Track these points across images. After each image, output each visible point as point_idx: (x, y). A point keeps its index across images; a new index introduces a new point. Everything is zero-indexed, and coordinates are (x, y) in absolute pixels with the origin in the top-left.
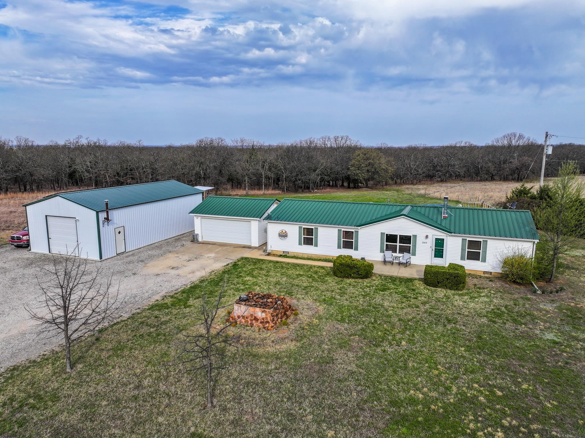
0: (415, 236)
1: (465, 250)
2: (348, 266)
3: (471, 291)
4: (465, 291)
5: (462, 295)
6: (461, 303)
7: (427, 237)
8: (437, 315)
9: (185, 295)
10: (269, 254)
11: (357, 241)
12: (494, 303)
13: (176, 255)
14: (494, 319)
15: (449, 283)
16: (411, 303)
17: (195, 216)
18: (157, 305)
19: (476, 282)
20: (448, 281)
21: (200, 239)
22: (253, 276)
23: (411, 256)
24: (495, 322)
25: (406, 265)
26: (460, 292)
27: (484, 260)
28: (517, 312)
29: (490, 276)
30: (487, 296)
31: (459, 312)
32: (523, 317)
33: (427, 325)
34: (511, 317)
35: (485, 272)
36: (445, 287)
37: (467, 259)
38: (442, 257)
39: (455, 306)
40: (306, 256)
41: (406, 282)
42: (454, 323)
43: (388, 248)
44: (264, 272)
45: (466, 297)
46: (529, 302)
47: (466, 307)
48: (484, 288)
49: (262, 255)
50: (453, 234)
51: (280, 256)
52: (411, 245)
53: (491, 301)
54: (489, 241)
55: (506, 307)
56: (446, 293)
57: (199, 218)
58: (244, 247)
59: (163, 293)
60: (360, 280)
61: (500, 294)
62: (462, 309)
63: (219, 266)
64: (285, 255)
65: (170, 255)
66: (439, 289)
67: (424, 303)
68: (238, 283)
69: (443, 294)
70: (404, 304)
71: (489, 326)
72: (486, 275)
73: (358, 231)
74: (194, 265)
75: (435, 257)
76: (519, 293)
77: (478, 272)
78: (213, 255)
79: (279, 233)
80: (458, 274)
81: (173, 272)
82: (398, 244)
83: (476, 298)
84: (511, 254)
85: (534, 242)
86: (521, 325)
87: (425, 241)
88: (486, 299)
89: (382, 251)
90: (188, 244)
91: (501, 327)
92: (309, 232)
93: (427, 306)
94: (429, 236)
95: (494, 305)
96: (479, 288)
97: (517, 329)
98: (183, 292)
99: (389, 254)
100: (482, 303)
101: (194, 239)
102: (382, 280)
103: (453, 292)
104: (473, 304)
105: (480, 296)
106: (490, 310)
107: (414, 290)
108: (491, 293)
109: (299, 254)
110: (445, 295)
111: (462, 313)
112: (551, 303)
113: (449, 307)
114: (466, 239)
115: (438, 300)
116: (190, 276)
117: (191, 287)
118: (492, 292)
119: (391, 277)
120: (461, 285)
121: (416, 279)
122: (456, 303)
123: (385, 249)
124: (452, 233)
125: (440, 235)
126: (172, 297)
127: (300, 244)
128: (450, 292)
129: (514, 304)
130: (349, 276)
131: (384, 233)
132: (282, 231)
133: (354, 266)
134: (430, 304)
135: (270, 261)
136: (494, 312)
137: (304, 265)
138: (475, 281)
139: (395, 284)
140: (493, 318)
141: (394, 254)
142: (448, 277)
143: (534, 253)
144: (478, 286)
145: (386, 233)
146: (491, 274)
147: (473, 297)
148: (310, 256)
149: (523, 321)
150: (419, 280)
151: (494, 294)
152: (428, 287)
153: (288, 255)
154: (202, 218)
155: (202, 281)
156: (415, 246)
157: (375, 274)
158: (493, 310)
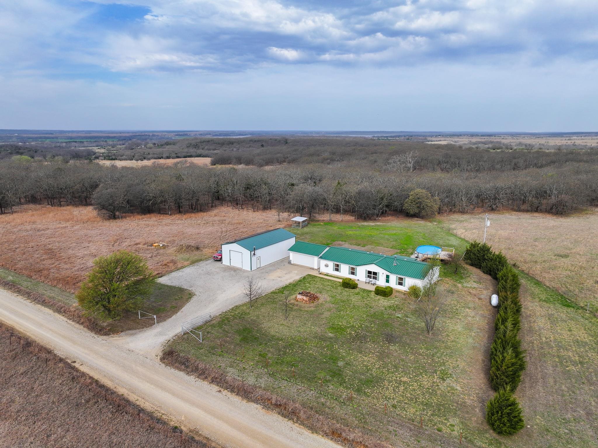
0: (379, 273)
1: (397, 281)
2: (347, 283)
4: (388, 298)
6: (382, 302)
8: (368, 305)
9: (283, 289)
10: (320, 274)
11: (356, 272)
13: (281, 271)
15: (383, 294)
16: (363, 300)
17: (290, 252)
18: (273, 292)
21: (292, 263)
22: (310, 284)
23: (377, 281)
25: (373, 284)
26: (386, 298)
33: (361, 308)
34: (394, 308)
35: (403, 291)
37: (397, 285)
38: (387, 283)
39: (378, 303)
41: (368, 292)
42: (371, 308)
43: (368, 276)
44: (315, 282)
49: (317, 274)
50: (393, 274)
51: (325, 275)
52: (377, 276)
54: (406, 278)
55: (397, 305)
56: (380, 298)
57: (292, 253)
58: (311, 269)
59: (275, 288)
60: (351, 290)
63: (297, 278)
64: (327, 275)
65: (279, 270)
68: (303, 286)
69: (378, 298)
70: (360, 300)
71: (382, 310)
73: (357, 268)
74: (288, 276)
76: (409, 301)
77: (400, 290)
78: (296, 272)
80: (386, 291)
81: (279, 279)
82: (372, 275)
83: (390, 301)
84: (412, 284)
86: (394, 311)
89: (366, 278)
90: (287, 264)
91: (386, 311)
92: (338, 266)
94: (384, 274)
95: (394, 304)
97: (391, 312)
98: (282, 288)
99: (368, 279)
101: (290, 262)
102: (360, 290)
104: (386, 303)
107: (369, 295)
109: (333, 275)
113: (376, 303)
114: (397, 277)
115: (375, 300)
116: (286, 281)
117: (285, 286)
119: (364, 289)
120: (387, 295)
122: (380, 302)
125: (388, 274)
126: (278, 289)
127: (333, 270)
128: (382, 298)
129: (402, 304)
130: (347, 288)
132: (326, 264)
133: (349, 284)
135: (320, 277)
136: (390, 306)
137: (333, 280)
138: (398, 294)
139: (363, 292)
140: (388, 308)
141: (370, 279)
144: (396, 296)
145: (368, 270)
146: (405, 292)
148: (338, 276)
149: (397, 310)
150: (373, 291)
152: (374, 295)
155: (290, 284)
157: (359, 287)
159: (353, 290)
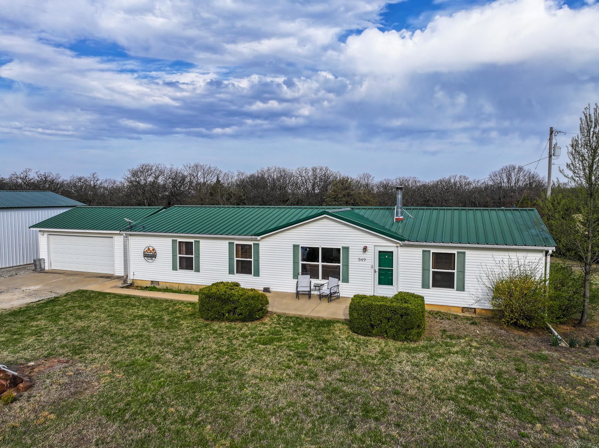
0: (346, 249)
1: (429, 270)
2: (219, 298)
3: (433, 342)
4: (422, 343)
5: (415, 350)
6: (408, 368)
7: (365, 249)
8: (346, 396)
10: (131, 286)
11: (257, 261)
12: (475, 368)
14: (471, 407)
15: (391, 327)
16: (306, 368)
17: (40, 231)
19: (447, 326)
20: (390, 324)
21: (47, 268)
23: (340, 283)
24: (471, 415)
25: (331, 297)
26: (413, 345)
27: (462, 288)
28: (522, 389)
29: (474, 316)
30: (463, 353)
31: (398, 388)
32: (536, 400)
33: (310, 425)
34: (510, 400)
35: (464, 309)
36: (384, 334)
37: (433, 286)
38: (390, 283)
39: (393, 375)
40: (183, 289)
41: (319, 327)
42: (377, 419)
43: (305, 270)
45: (421, 355)
46: (547, 365)
47: (415, 378)
48: (459, 338)
49: (115, 287)
50: (406, 242)
51: (146, 288)
52: (341, 265)
53: (468, 364)
54: (468, 253)
55: (499, 375)
56: (385, 346)
57: (46, 234)
58: (101, 277)
60: (239, 325)
61: (488, 348)
62: (406, 380)
64: (154, 287)
66: (374, 339)
67: (330, 370)
69: (378, 349)
70: (289, 371)
71: (455, 426)
72: (467, 314)
73: (258, 244)
75: (380, 283)
76: (524, 346)
77: (452, 309)
79: (144, 252)
80: (407, 309)
82: (320, 264)
83: (440, 356)
84: (506, 274)
85: (547, 252)
86: (534, 425)
87: (363, 256)
88: (460, 359)
89: (296, 276)
90: (25, 274)
91: (486, 428)
92: (188, 247)
93: (337, 374)
94: (368, 248)
95: (475, 373)
96: (451, 337)
97: (523, 436)
99: (305, 281)
100: (451, 366)
101: (36, 267)
102: (279, 324)
103: (399, 344)
104: (431, 370)
105: (450, 353)
106: (464, 383)
107: (325, 341)
108: (471, 346)
109: (174, 285)
110: (381, 352)
111: (404, 391)
112: (590, 366)
113: (379, 377)
114: (429, 251)
115: (364, 362)
118: (474, 344)
119: (297, 318)
120: (414, 331)
121: (338, 321)
122: (397, 368)
123: (300, 271)
124: (404, 240)
125: (387, 245)
127: (174, 268)
128: (392, 345)
129: (517, 370)
130: (220, 318)
131: (298, 246)
132: (149, 249)
133: (228, 299)
134: (344, 370)
136: (474, 388)
138: (446, 324)
139: (297, 331)
140: (470, 403)
141: (314, 281)
142: (388, 315)
143: (548, 271)
144: (448, 333)
145: (300, 246)
146: (475, 312)
147: (435, 354)
148: (189, 287)
149: (536, 412)
150: (343, 323)
151: (478, 348)
152: (355, 336)
153: (157, 287)
154: (50, 234)
156: (346, 265)
157: (272, 313)
158: (471, 382)
159: (246, 328)
